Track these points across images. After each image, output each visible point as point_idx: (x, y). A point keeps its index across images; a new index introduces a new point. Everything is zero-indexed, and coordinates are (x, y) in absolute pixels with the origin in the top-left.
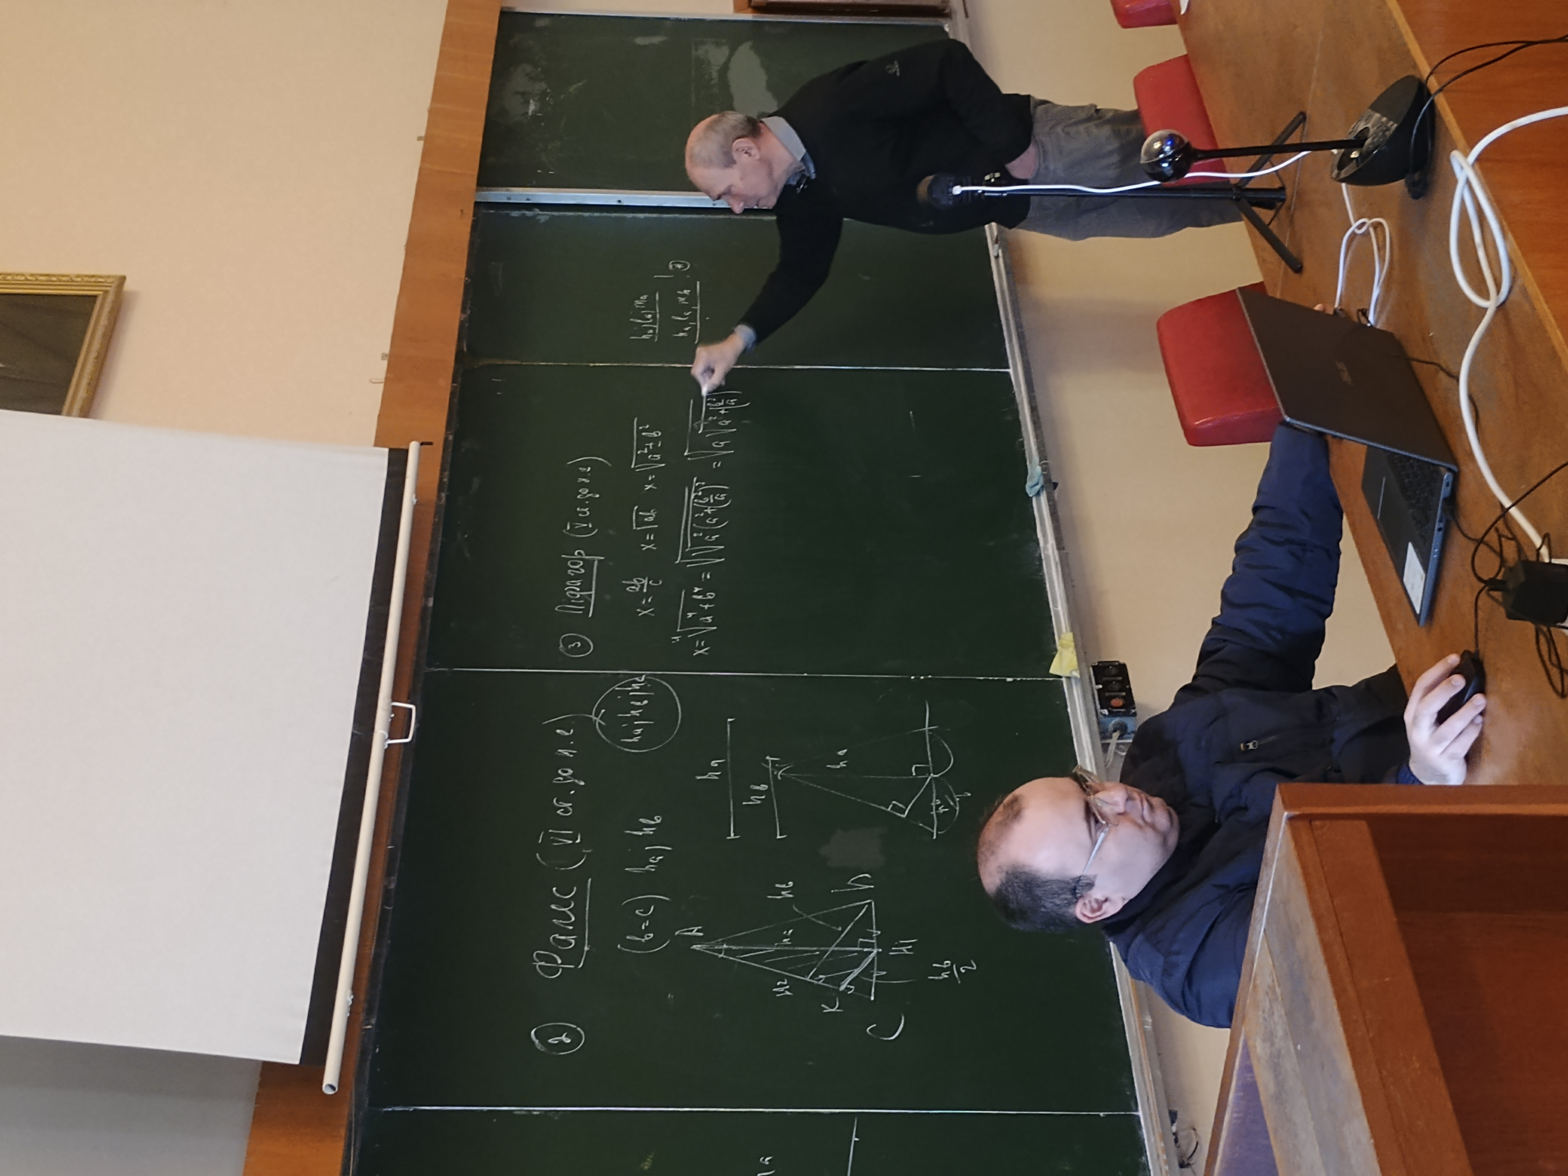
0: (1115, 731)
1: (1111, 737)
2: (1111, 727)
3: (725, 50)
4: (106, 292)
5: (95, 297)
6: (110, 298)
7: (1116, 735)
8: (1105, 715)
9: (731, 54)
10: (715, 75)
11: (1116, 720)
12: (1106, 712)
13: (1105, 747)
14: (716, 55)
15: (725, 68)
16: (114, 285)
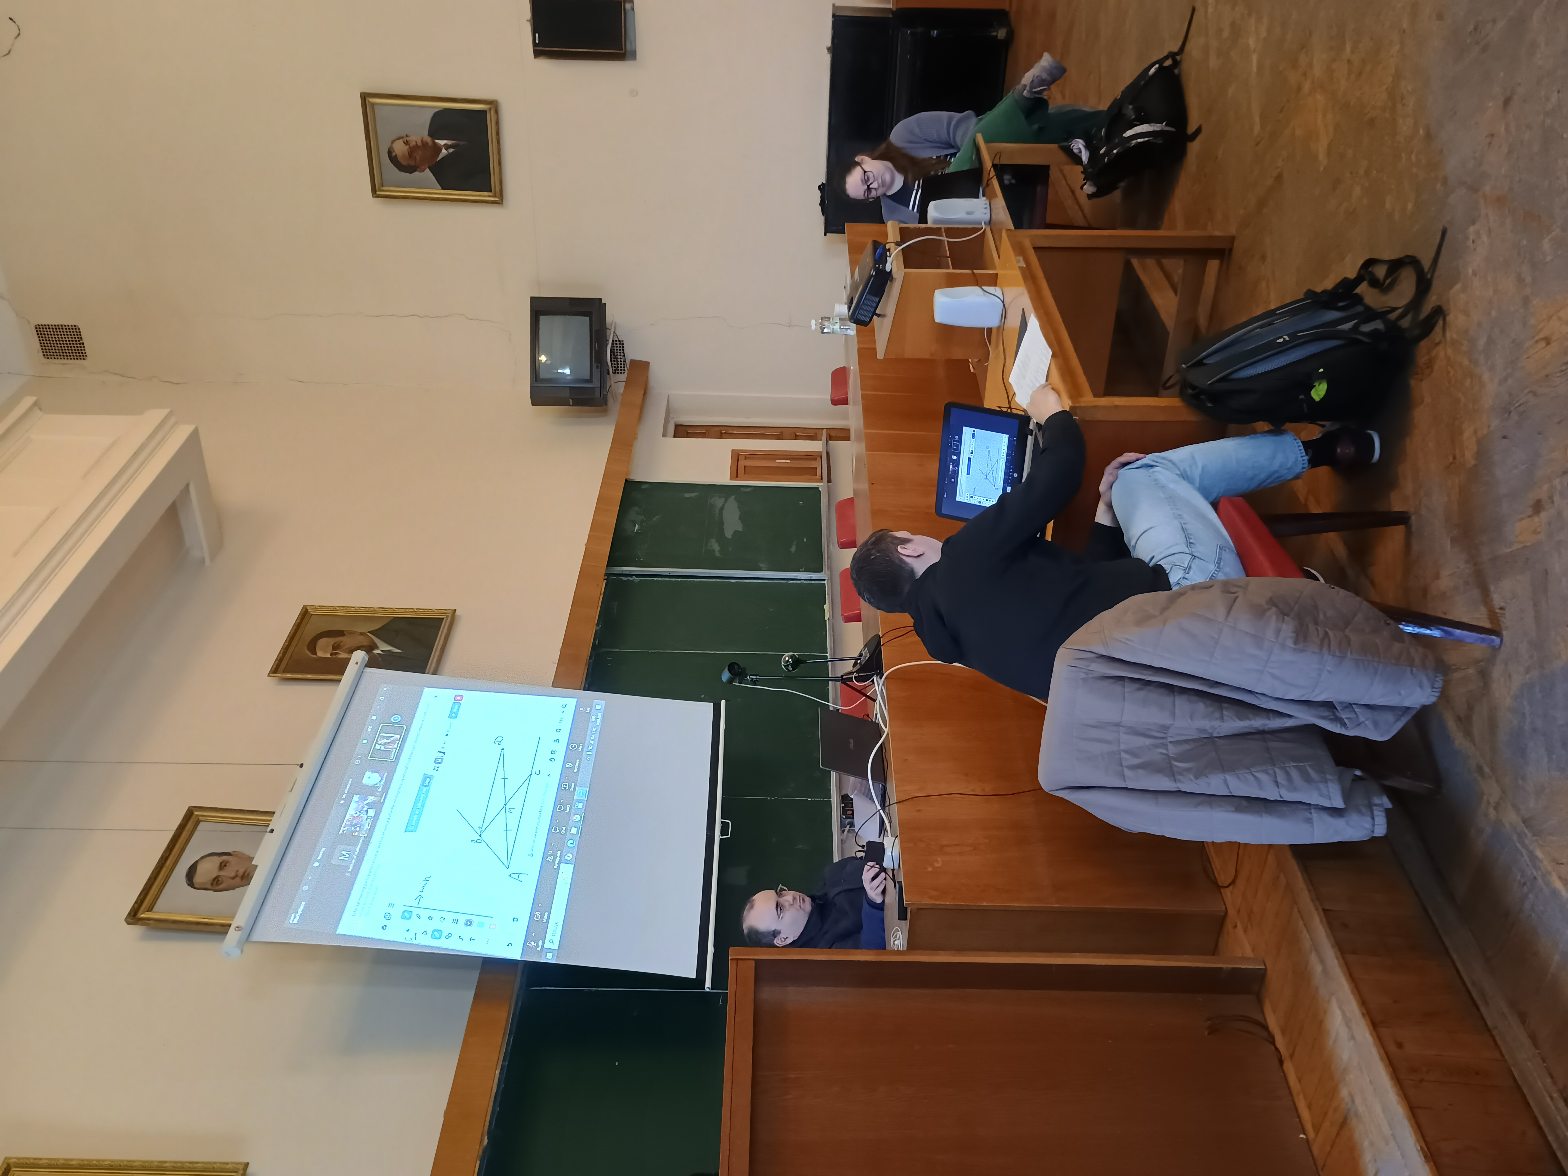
0: (848, 825)
1: (846, 827)
2: (846, 823)
3: (723, 499)
4: (447, 617)
5: (443, 618)
6: (449, 619)
7: (848, 826)
8: (844, 818)
9: (726, 501)
10: (717, 512)
11: (849, 820)
12: (844, 817)
13: (844, 831)
14: (718, 502)
15: (722, 508)
16: (451, 614)
